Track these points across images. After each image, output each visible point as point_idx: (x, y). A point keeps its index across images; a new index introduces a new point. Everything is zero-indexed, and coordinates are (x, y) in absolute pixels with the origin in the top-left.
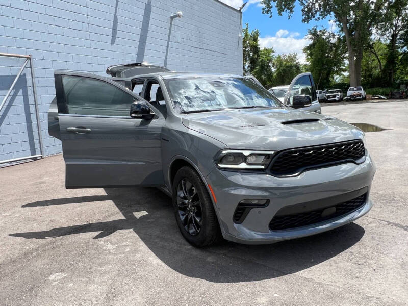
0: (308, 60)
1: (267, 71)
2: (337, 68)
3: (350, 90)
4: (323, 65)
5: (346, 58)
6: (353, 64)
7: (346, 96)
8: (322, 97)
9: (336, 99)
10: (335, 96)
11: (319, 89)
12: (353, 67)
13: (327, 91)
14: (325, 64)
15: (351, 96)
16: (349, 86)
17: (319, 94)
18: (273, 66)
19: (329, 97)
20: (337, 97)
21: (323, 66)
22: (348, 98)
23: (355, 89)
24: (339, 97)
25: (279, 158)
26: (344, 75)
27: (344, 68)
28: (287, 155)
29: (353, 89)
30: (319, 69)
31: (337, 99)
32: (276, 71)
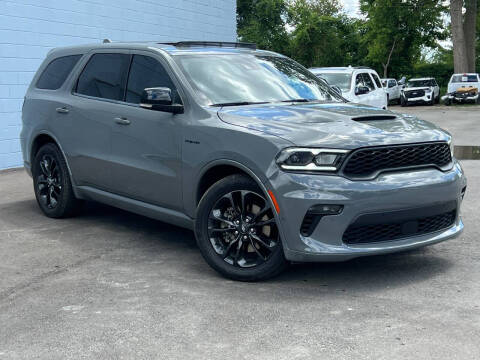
0: (363, 9)
1: (274, 32)
2: (426, 31)
3: (453, 81)
4: (398, 23)
5: (444, 9)
6: (460, 24)
7: (445, 93)
8: (396, 93)
9: (425, 98)
10: (421, 93)
11: (388, 77)
12: (460, 30)
13: (406, 81)
14: (401, 22)
15: (454, 94)
16: (452, 72)
17: (390, 87)
18: (288, 22)
19: (410, 94)
20: (427, 94)
21: (397, 26)
22: (450, 97)
23: (464, 79)
24: (430, 94)
25: (353, 157)
26: (440, 47)
27: (441, 31)
28: (362, 155)
29: (460, 77)
30: (390, 31)
31: (427, 99)
32: (295, 33)
